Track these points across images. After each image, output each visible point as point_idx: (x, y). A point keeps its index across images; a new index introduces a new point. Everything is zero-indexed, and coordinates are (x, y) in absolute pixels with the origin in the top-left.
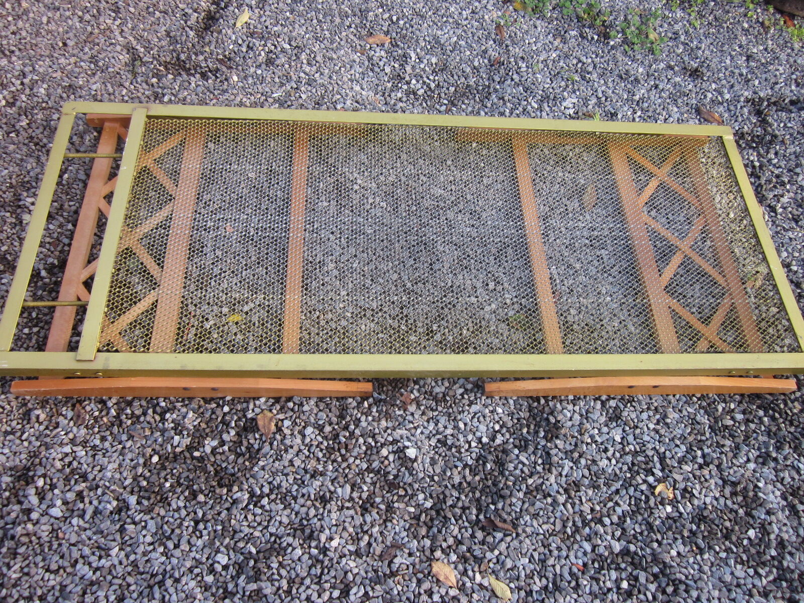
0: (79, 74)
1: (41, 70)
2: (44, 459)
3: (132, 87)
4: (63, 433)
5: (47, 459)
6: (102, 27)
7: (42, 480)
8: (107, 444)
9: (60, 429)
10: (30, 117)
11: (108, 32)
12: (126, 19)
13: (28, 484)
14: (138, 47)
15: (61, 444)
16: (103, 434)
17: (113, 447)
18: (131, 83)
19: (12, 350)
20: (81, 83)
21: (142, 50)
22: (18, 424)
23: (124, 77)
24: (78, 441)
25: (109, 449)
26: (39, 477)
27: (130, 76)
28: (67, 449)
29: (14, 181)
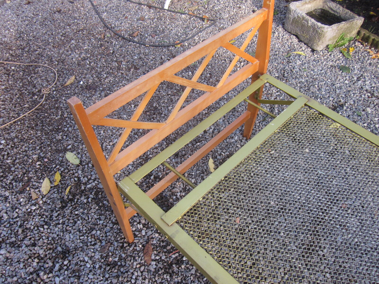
0: (243, 105)
1: (230, 95)
2: (76, 254)
3: (258, 124)
4: (92, 250)
5: (78, 255)
6: (269, 92)
7: (67, 261)
8: (99, 271)
9: (93, 247)
10: (209, 111)
11: (270, 95)
12: (282, 94)
13: (62, 259)
14: (276, 109)
15: (87, 255)
16: (102, 265)
17: (99, 275)
18: (259, 123)
19: (136, 184)
20: (239, 110)
21: (277, 111)
22: (86, 230)
23: (259, 118)
24: (93, 259)
25: (97, 275)
26: (68, 260)
27: (261, 119)
28: (86, 259)
29: (180, 132)
